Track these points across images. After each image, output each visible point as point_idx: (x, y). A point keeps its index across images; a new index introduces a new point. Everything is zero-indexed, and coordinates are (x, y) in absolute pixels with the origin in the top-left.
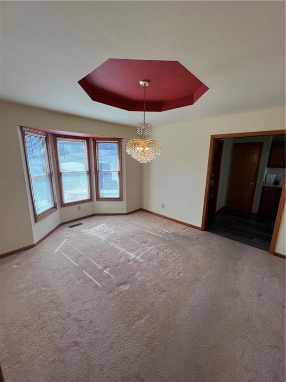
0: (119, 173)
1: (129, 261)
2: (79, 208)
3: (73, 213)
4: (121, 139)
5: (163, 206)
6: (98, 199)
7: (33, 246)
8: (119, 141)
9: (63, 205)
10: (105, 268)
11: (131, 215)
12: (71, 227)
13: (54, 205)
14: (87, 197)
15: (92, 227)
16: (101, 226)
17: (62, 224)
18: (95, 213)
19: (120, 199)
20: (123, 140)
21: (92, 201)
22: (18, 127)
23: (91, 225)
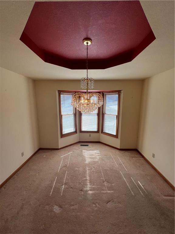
0: (117, 116)
1: (82, 190)
2: (90, 136)
3: (86, 137)
4: (120, 91)
5: (154, 156)
6: (102, 132)
7: (58, 149)
8: (119, 92)
9: (81, 132)
10: (66, 184)
11: (123, 152)
12: (81, 145)
13: (76, 130)
14: (96, 130)
15: (90, 150)
16: (95, 151)
17: (79, 142)
18: (100, 141)
19: (116, 136)
20: (122, 92)
21: (99, 133)
22: (57, 91)
23: (91, 149)
